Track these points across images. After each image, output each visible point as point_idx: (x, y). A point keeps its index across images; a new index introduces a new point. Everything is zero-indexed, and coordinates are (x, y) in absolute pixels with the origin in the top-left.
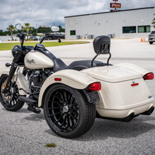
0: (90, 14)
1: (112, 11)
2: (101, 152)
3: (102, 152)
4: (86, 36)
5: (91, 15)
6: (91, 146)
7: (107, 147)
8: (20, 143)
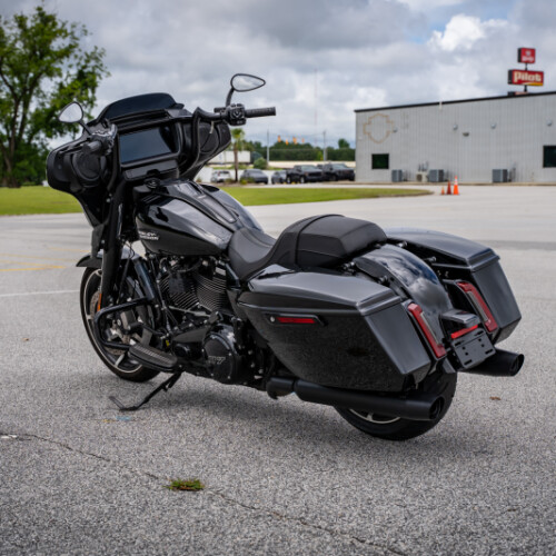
0: (438, 104)
1: (512, 95)
2: (343, 515)
3: (347, 515)
4: (421, 173)
5: (440, 106)
6: (318, 496)
7: (369, 499)
8: (93, 474)
